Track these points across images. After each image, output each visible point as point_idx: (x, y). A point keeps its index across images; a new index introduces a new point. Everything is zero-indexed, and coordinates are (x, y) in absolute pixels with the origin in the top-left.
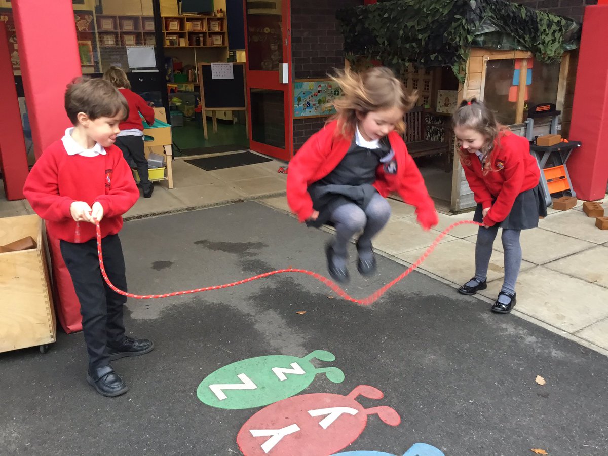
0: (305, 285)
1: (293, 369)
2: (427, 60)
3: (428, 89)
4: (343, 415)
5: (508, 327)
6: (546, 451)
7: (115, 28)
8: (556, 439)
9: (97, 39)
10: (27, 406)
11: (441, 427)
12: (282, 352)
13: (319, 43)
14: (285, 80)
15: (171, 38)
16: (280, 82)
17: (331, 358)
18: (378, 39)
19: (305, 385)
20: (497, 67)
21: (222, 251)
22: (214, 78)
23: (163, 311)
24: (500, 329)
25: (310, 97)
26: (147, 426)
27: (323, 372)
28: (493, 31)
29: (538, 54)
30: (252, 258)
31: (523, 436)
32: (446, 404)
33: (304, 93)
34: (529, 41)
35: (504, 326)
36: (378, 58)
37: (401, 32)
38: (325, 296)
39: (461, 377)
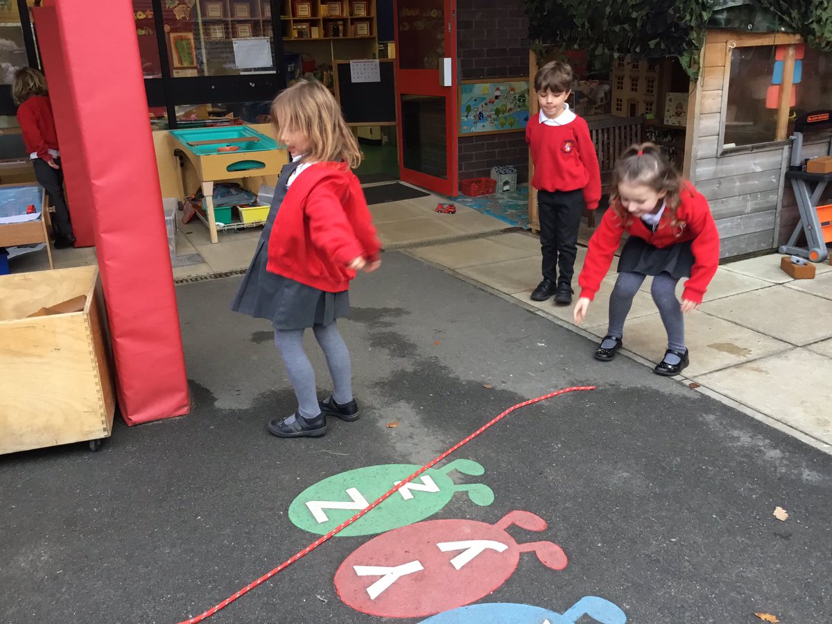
0: (453, 368)
1: (423, 484)
2: (645, 48)
3: (652, 91)
4: (486, 550)
5: (741, 435)
6: (778, 618)
7: (225, 14)
8: (795, 600)
9: (201, 31)
10: (64, 521)
11: (625, 575)
12: (412, 460)
13: (497, 28)
14: (448, 82)
15: (299, 27)
16: (441, 84)
17: (478, 470)
18: (575, 20)
19: (438, 507)
20: (749, 58)
21: (346, 320)
22: (353, 81)
23: (257, 399)
24: (730, 438)
25: (484, 105)
26: (217, 554)
27: (464, 490)
28: (741, 4)
29: (811, 37)
30: (384, 330)
31: (745, 593)
32: (636, 542)
33: (475, 100)
34: (797, 18)
35: (736, 433)
36: (576, 47)
37: (608, 10)
38: (480, 384)
39: (664, 505)
